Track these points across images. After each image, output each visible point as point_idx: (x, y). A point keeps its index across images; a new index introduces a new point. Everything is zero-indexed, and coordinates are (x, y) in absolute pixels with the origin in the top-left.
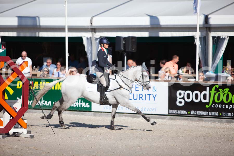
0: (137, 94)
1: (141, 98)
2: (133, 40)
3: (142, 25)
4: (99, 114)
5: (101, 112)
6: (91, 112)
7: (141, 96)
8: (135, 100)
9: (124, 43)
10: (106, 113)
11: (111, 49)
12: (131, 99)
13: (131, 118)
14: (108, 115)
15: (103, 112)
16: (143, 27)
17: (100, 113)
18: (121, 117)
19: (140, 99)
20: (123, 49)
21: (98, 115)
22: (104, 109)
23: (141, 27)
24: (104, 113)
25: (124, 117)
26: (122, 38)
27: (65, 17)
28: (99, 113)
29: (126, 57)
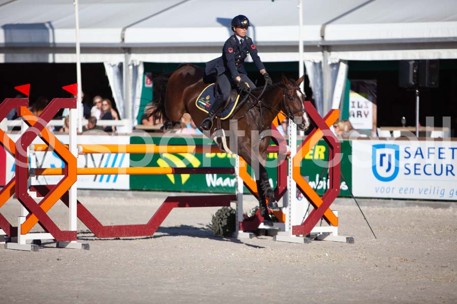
0: (442, 165)
1: (451, 171)
2: (433, 66)
3: (424, 39)
4: (366, 201)
5: (371, 198)
6: (350, 197)
7: (450, 168)
8: (438, 176)
9: (415, 71)
10: (381, 200)
11: (376, 84)
12: (430, 175)
13: (432, 210)
14: (384, 203)
15: (375, 198)
16: (425, 41)
17: (370, 200)
18: (412, 207)
19: (447, 175)
20: (413, 83)
21: (366, 203)
22: (377, 192)
23: (422, 41)
24: (376, 200)
25: (417, 207)
26: (411, 63)
27: (298, 24)
28: (368, 200)
29: (418, 98)
